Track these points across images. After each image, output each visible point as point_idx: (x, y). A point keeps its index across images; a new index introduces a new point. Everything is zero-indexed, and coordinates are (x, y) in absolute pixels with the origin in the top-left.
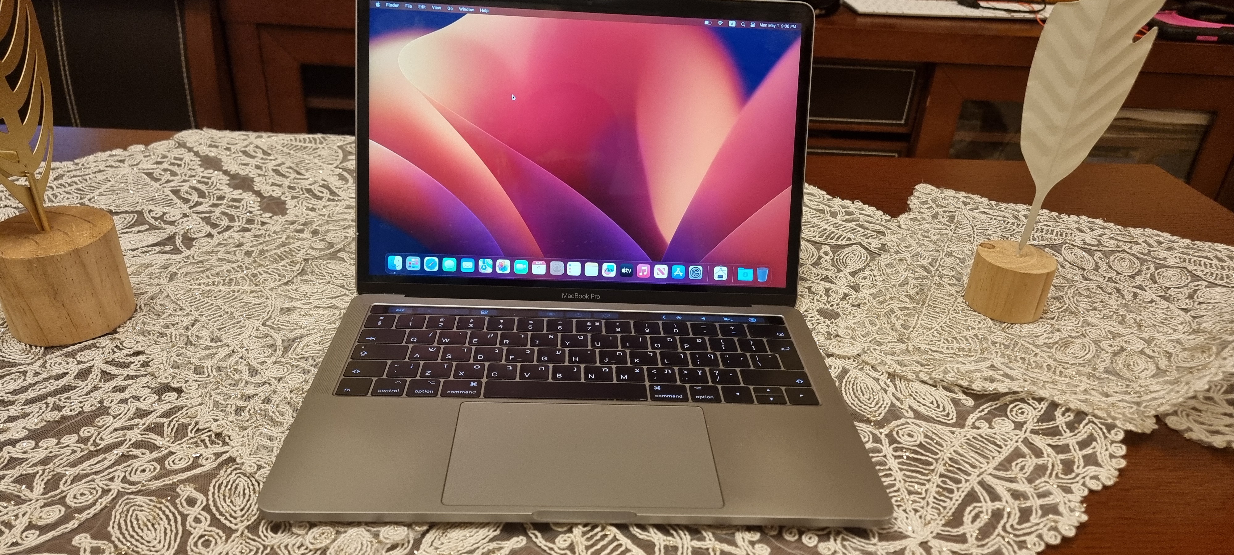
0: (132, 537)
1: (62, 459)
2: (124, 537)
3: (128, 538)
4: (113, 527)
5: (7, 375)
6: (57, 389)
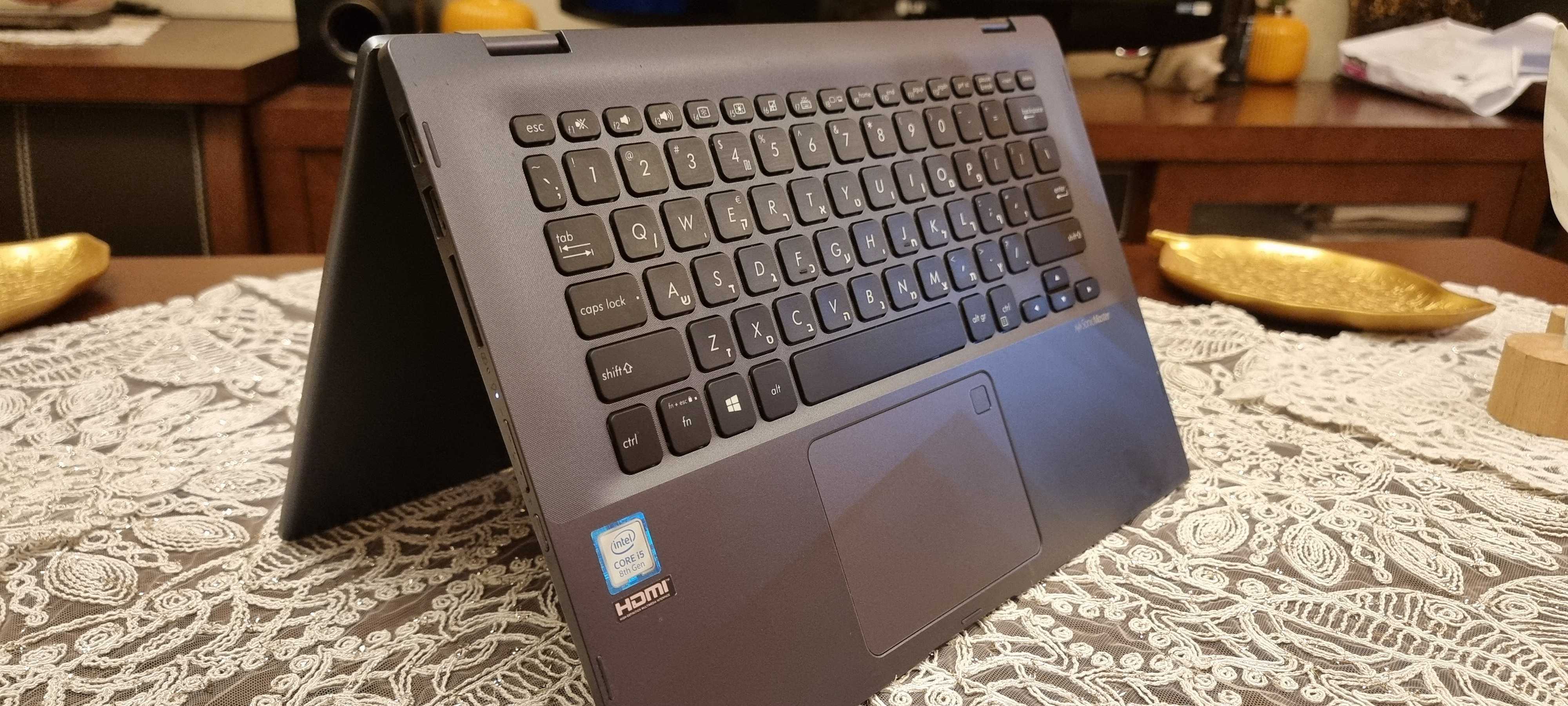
5: (91, 626)
6: (186, 642)
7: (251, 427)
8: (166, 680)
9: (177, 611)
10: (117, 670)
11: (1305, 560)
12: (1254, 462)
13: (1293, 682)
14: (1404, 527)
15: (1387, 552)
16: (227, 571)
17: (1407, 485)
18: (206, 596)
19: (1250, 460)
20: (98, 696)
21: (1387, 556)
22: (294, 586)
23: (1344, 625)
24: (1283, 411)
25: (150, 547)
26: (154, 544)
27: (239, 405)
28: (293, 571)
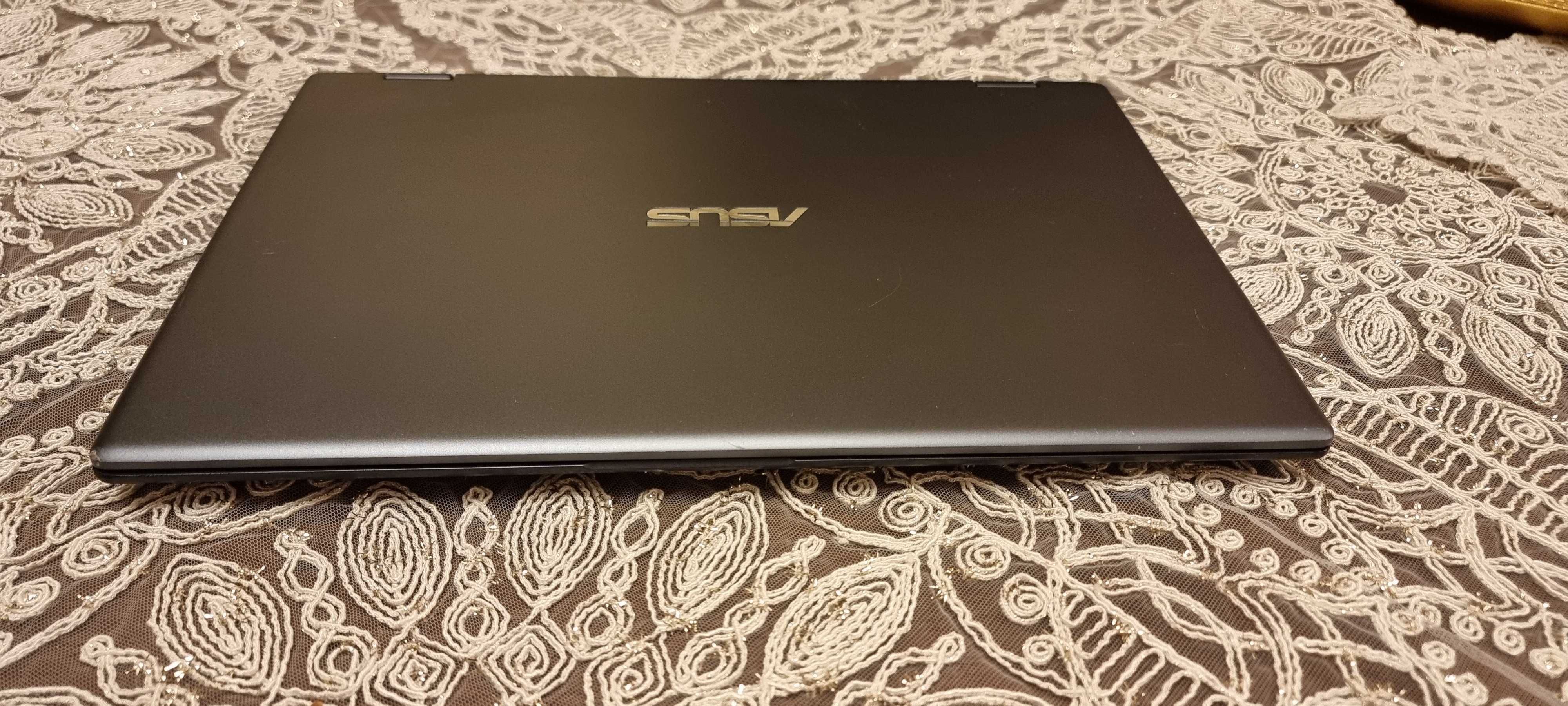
0: (196, 643)
1: (46, 477)
2: (181, 642)
3: (189, 645)
4: (158, 620)
7: (174, 79)
11: (1362, 341)
12: (1340, 207)
13: (1293, 507)
14: (1507, 308)
15: (1471, 345)
16: (98, 256)
17: (1529, 253)
18: (67, 285)
19: (1335, 204)
21: (1468, 347)
22: (164, 281)
23: (1382, 436)
24: (1401, 139)
25: (26, 219)
26: (30, 217)
27: (169, 51)
28: (167, 262)
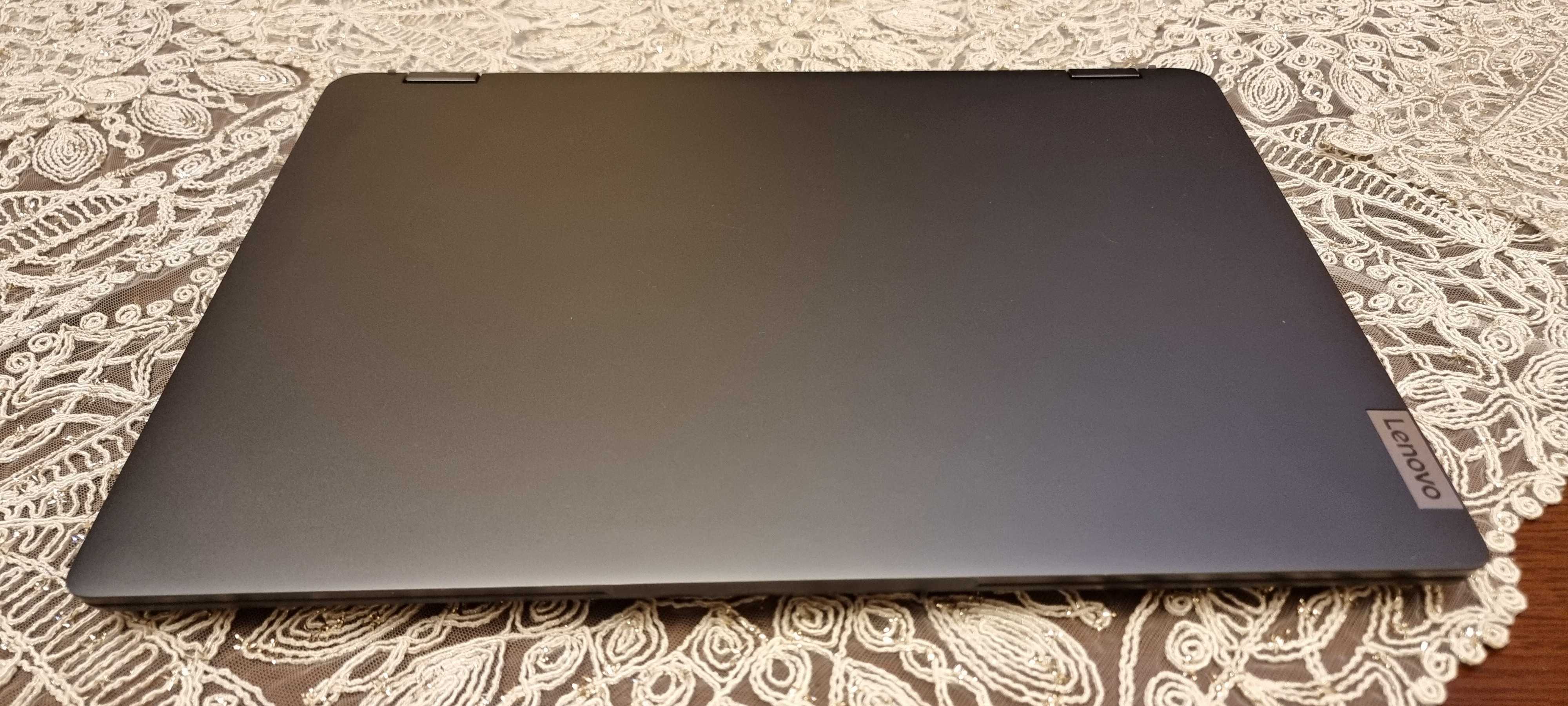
5: (182, 157)
6: (264, 169)
8: (255, 200)
9: (252, 145)
10: (212, 191)
20: (202, 212)
